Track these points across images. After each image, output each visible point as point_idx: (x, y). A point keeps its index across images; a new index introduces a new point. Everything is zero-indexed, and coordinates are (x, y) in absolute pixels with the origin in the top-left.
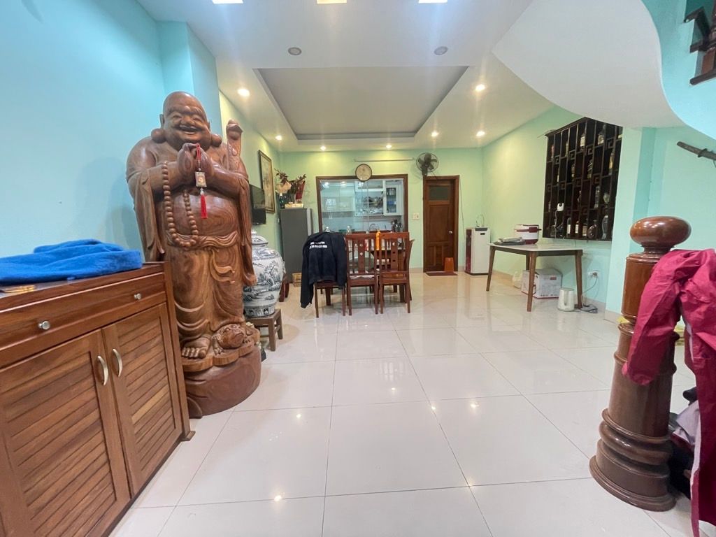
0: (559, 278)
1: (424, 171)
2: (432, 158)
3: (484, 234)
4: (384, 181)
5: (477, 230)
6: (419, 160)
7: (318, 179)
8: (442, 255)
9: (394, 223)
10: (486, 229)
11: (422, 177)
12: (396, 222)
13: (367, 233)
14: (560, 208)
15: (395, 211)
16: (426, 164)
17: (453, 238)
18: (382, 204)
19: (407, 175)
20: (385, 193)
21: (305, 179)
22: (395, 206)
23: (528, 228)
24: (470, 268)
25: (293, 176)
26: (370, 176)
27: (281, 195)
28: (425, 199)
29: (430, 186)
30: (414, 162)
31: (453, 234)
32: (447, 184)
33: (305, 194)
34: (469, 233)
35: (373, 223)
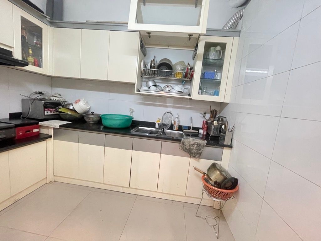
35: (169, 110)
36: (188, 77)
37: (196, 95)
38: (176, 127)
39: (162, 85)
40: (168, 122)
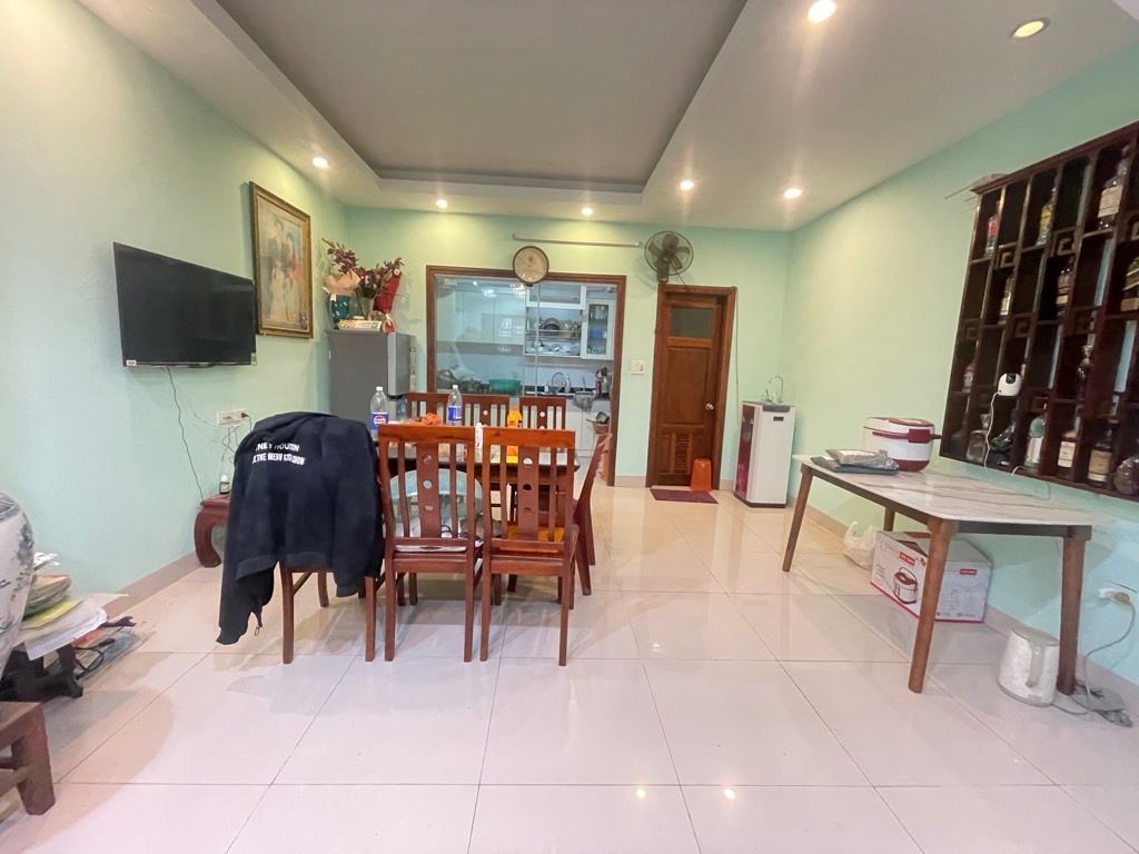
0: (982, 572)
1: (662, 273)
2: (680, 245)
3: (781, 419)
4: (584, 289)
5: (766, 409)
6: (651, 248)
7: (431, 270)
8: (689, 455)
9: (600, 375)
10: (786, 409)
11: (656, 285)
12: (604, 372)
13: (546, 389)
14: (1007, 387)
15: (604, 352)
16: (667, 255)
17: (714, 420)
18: (580, 335)
19: (623, 279)
20: (586, 313)
21: (402, 268)
22: (605, 340)
23: (905, 430)
24: (745, 489)
25: (371, 260)
26: (543, 272)
27: (333, 298)
28: (660, 332)
29: (673, 306)
30: (641, 252)
31: (714, 412)
32: (712, 305)
33: (399, 300)
34: (748, 413)
35: (558, 371)
36: (576, 336)
37: (584, 355)
38: (567, 389)
39: (550, 344)
40: (560, 386)
